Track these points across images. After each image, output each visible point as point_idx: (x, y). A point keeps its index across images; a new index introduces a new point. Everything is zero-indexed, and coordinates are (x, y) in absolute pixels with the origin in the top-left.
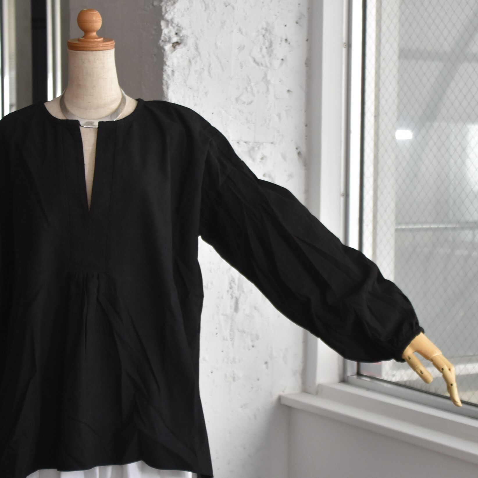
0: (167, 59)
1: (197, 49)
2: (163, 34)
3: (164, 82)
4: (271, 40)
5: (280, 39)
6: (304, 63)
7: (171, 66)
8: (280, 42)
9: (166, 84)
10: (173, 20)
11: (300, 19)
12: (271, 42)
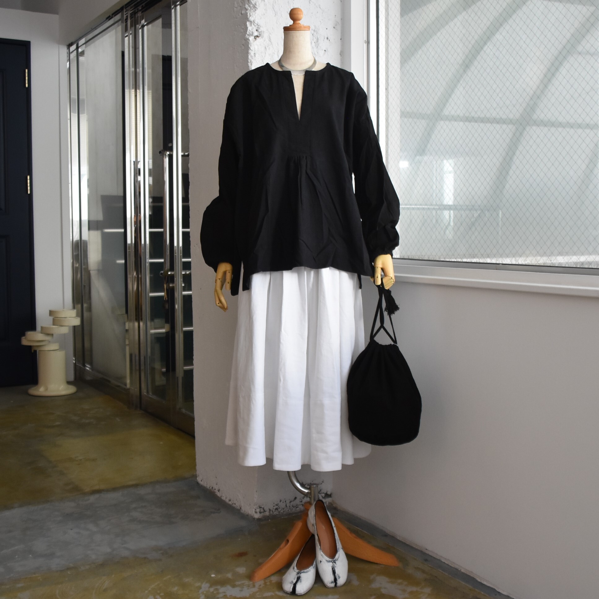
0: (251, 46)
1: (270, 40)
2: (248, 30)
3: (249, 61)
4: (317, 37)
5: (323, 37)
6: (339, 53)
7: (253, 50)
8: (323, 39)
9: (251, 62)
10: (255, 21)
11: (336, 25)
12: (318, 39)
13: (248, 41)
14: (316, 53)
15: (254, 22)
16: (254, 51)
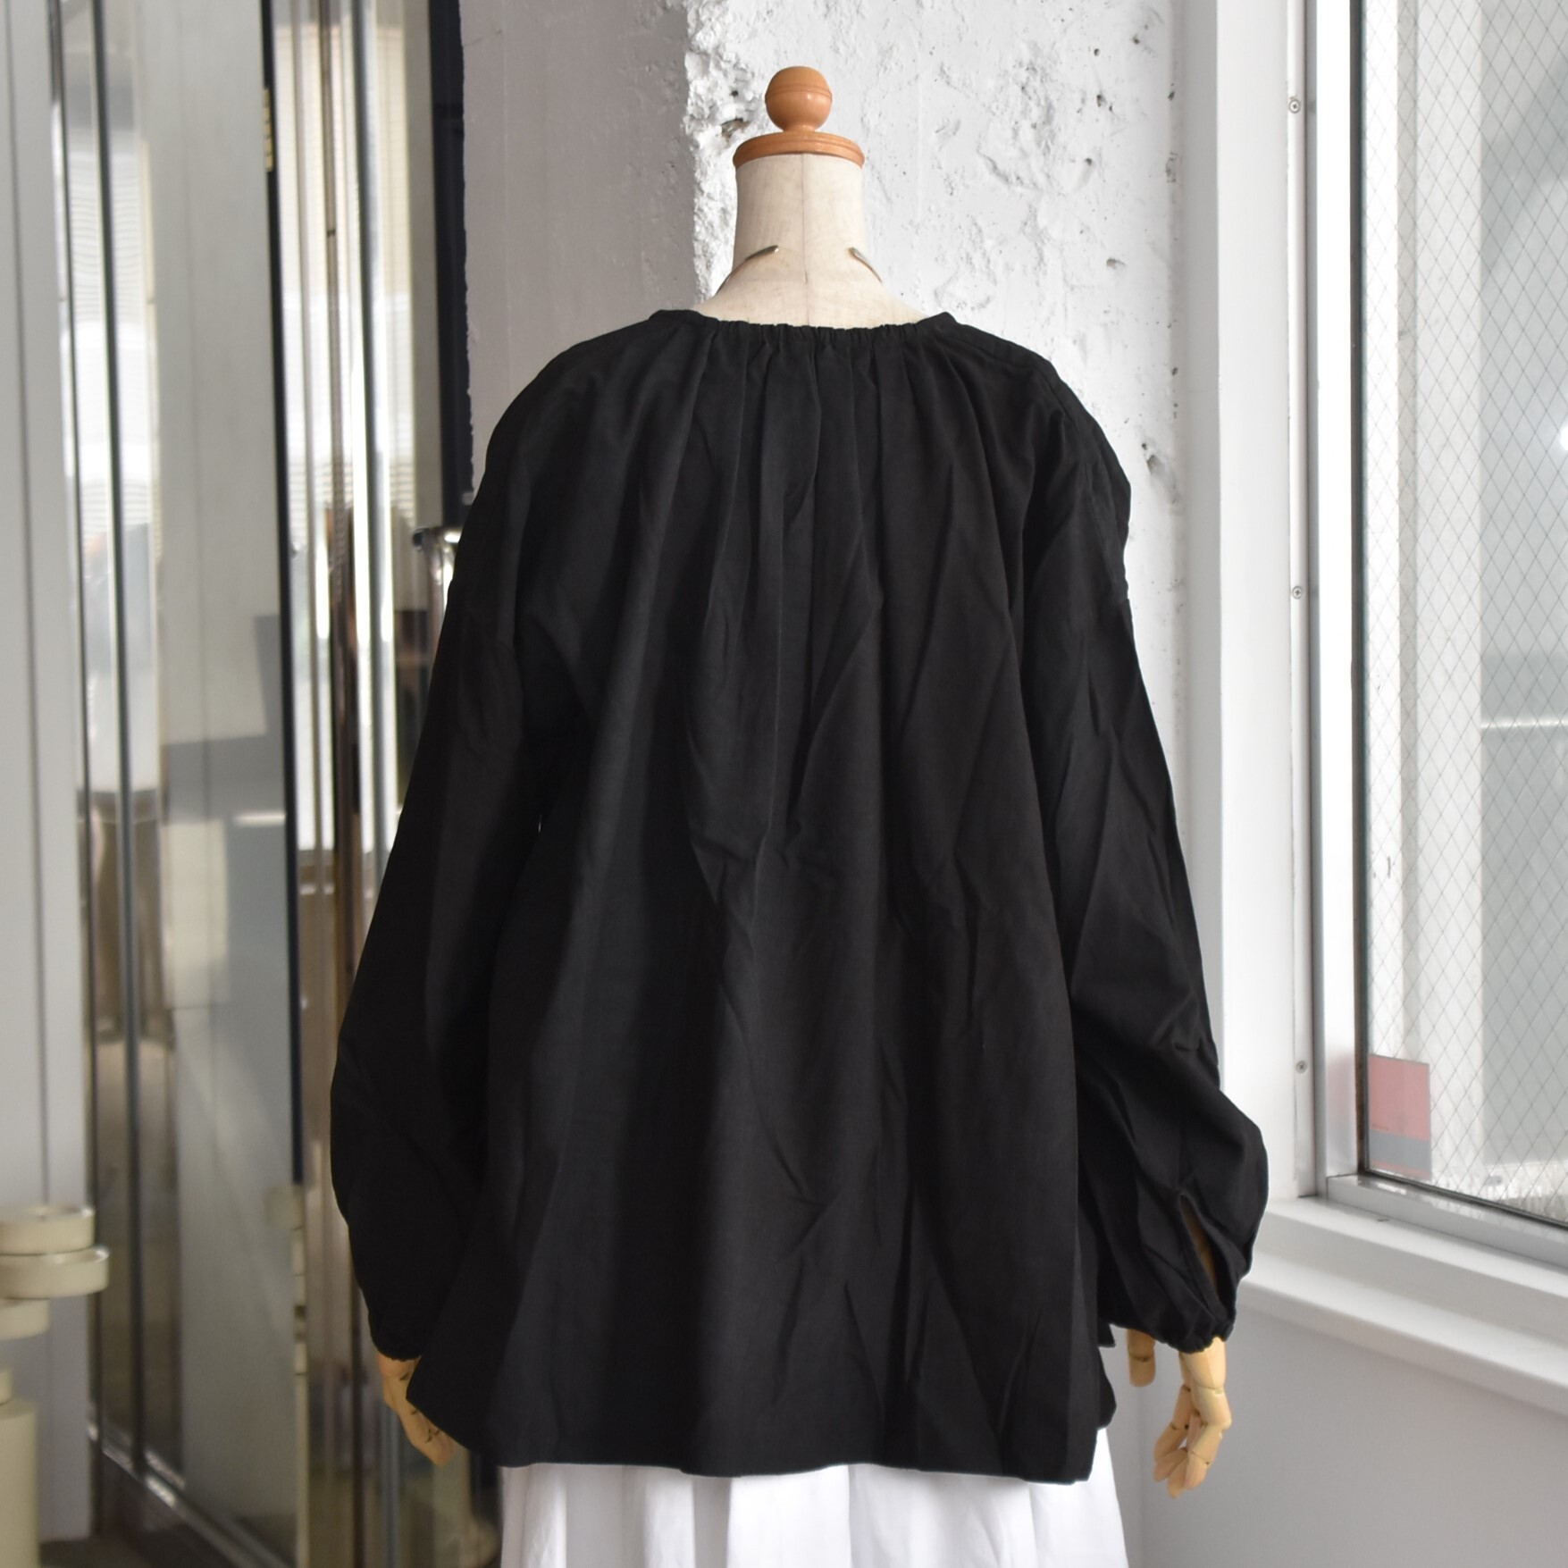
0: (704, 173)
2: (692, 94)
4: (1047, 98)
5: (1077, 97)
6: (1164, 168)
7: (717, 197)
8: (1078, 105)
9: (705, 253)
10: (721, 50)
11: (1146, 27)
12: (1050, 107)
13: (692, 149)
14: (1041, 179)
15: (721, 57)
16: (723, 201)
